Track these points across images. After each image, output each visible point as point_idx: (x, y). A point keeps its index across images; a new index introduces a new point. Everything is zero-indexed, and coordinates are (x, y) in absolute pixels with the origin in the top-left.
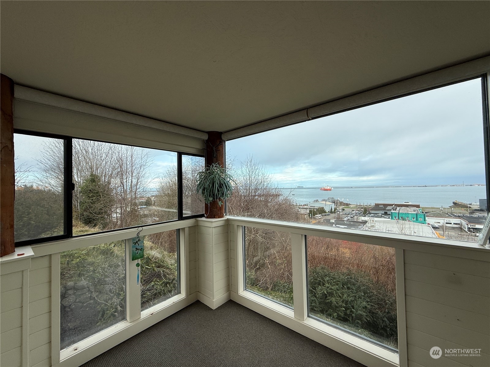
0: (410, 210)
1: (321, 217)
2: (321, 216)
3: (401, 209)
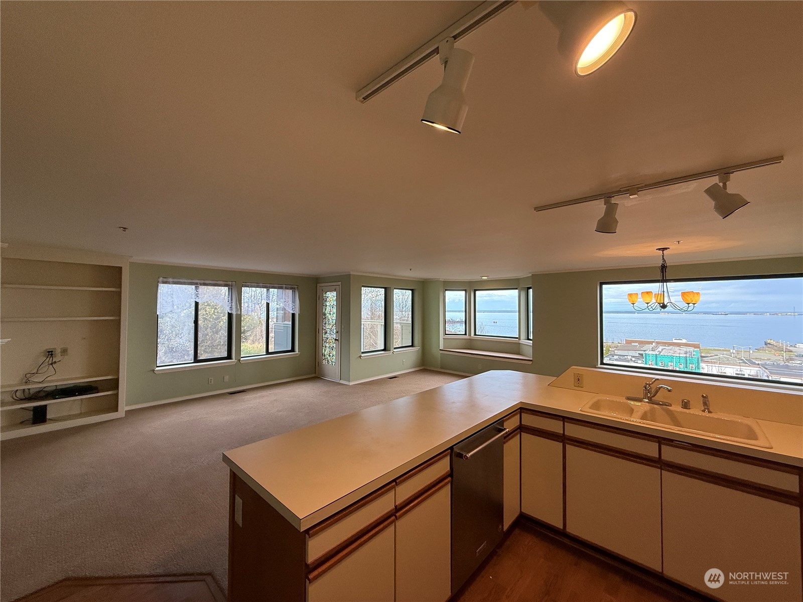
0: (679, 351)
3: (665, 349)
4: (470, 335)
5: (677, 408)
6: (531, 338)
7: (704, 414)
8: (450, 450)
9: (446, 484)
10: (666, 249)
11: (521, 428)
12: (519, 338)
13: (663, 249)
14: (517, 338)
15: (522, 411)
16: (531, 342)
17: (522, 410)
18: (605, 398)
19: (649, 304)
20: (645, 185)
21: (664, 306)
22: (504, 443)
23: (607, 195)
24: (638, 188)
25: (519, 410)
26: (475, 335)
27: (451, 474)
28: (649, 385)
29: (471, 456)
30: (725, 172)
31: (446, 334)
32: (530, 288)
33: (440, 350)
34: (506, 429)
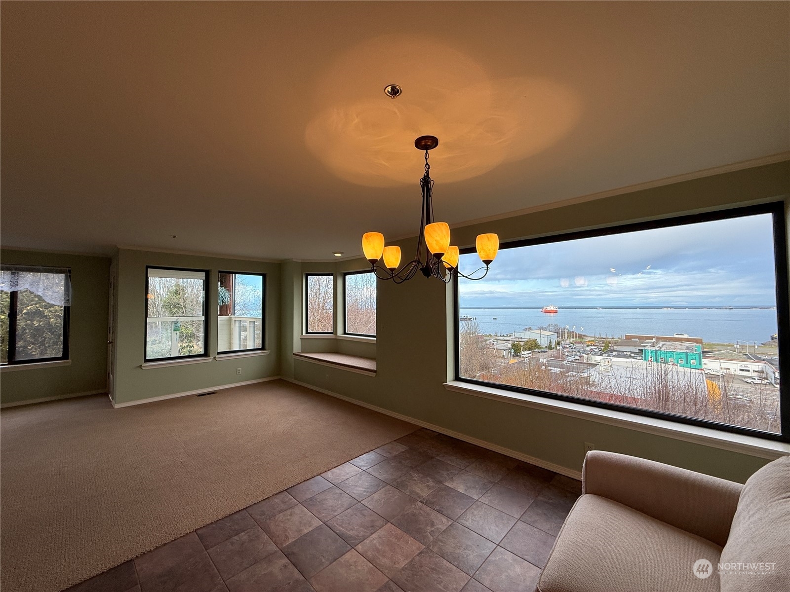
0: (680, 347)
1: (530, 355)
2: (530, 353)
3: (665, 344)
4: (336, 333)
13: (426, 143)
26: (345, 333)
31: (308, 333)
33: (294, 354)
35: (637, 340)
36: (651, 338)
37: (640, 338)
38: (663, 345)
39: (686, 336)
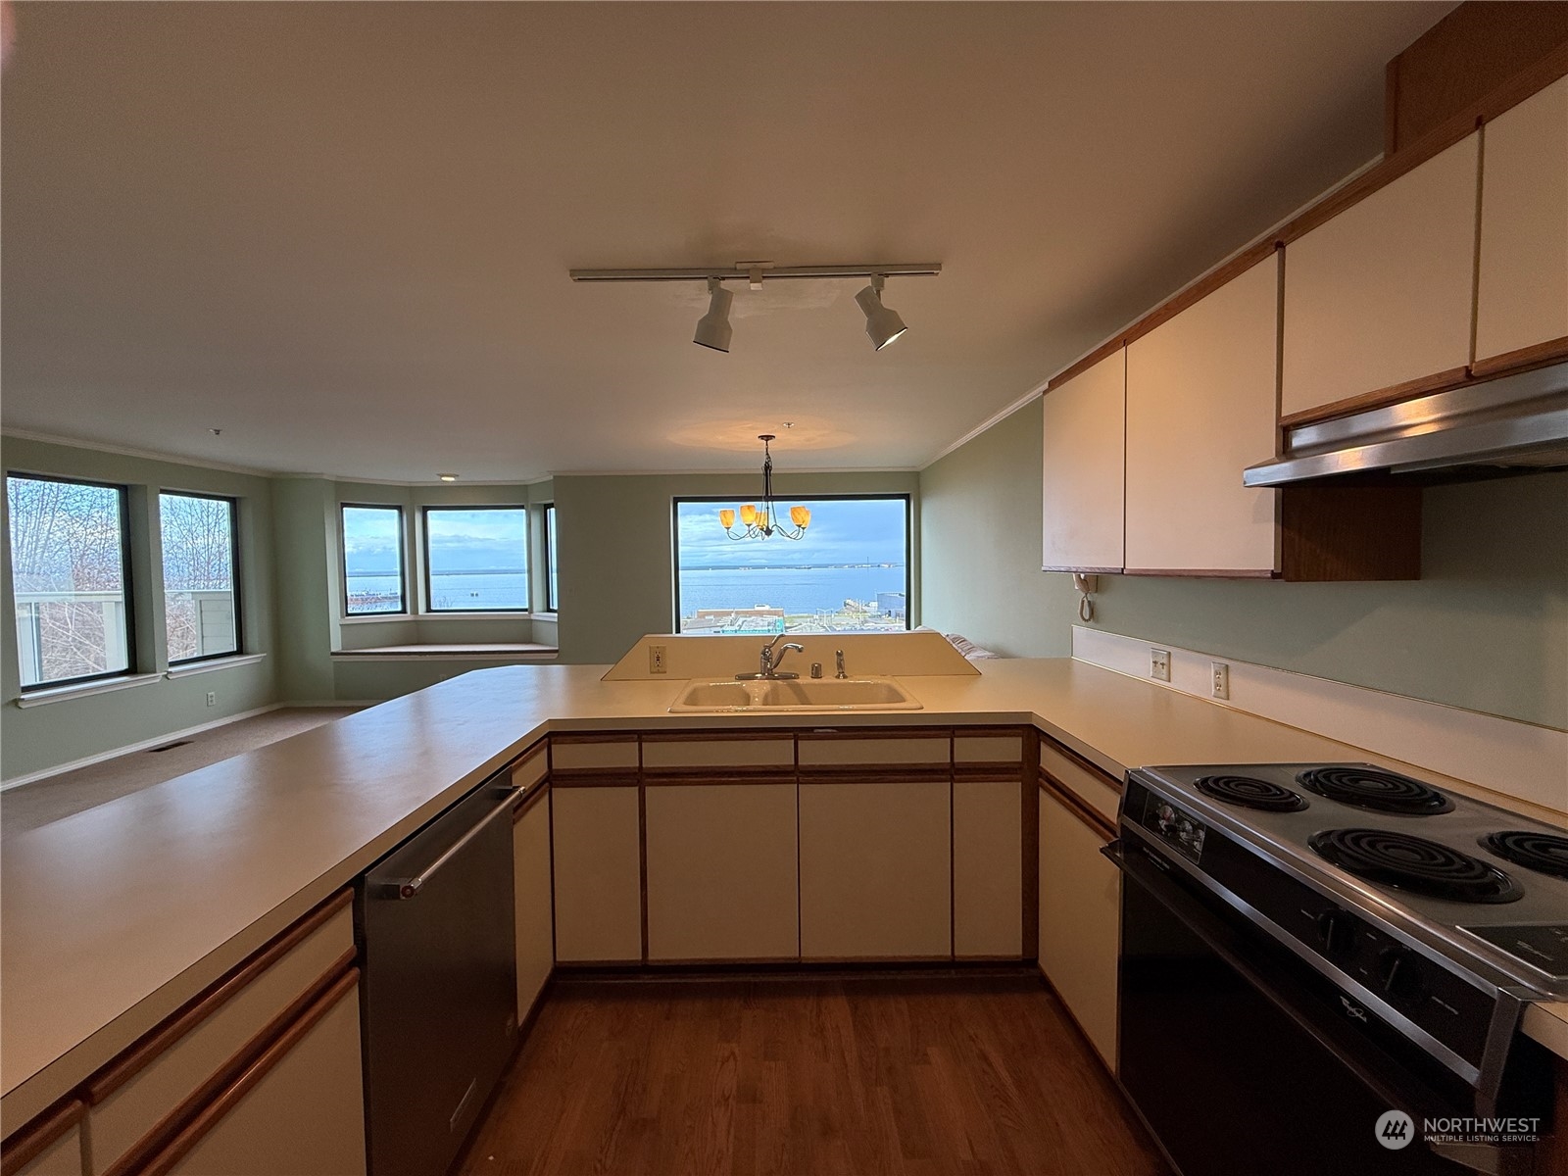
4: (415, 611)
5: (805, 680)
6: (556, 607)
7: (838, 681)
8: (352, 889)
9: (349, 986)
10: (772, 437)
11: (554, 779)
12: (530, 610)
13: (768, 438)
14: (526, 610)
15: (553, 740)
16: (556, 615)
17: (552, 736)
18: (704, 684)
19: (751, 527)
20: (775, 268)
21: (769, 532)
22: (514, 823)
23: (714, 274)
24: (764, 270)
25: (546, 739)
26: (429, 610)
27: (359, 959)
28: (769, 647)
29: (424, 883)
30: (880, 270)
31: (348, 615)
32: (551, 506)
33: (333, 654)
34: (518, 787)
35: (712, 617)
36: (729, 614)
37: (716, 614)
38: (743, 623)
39: (767, 608)
